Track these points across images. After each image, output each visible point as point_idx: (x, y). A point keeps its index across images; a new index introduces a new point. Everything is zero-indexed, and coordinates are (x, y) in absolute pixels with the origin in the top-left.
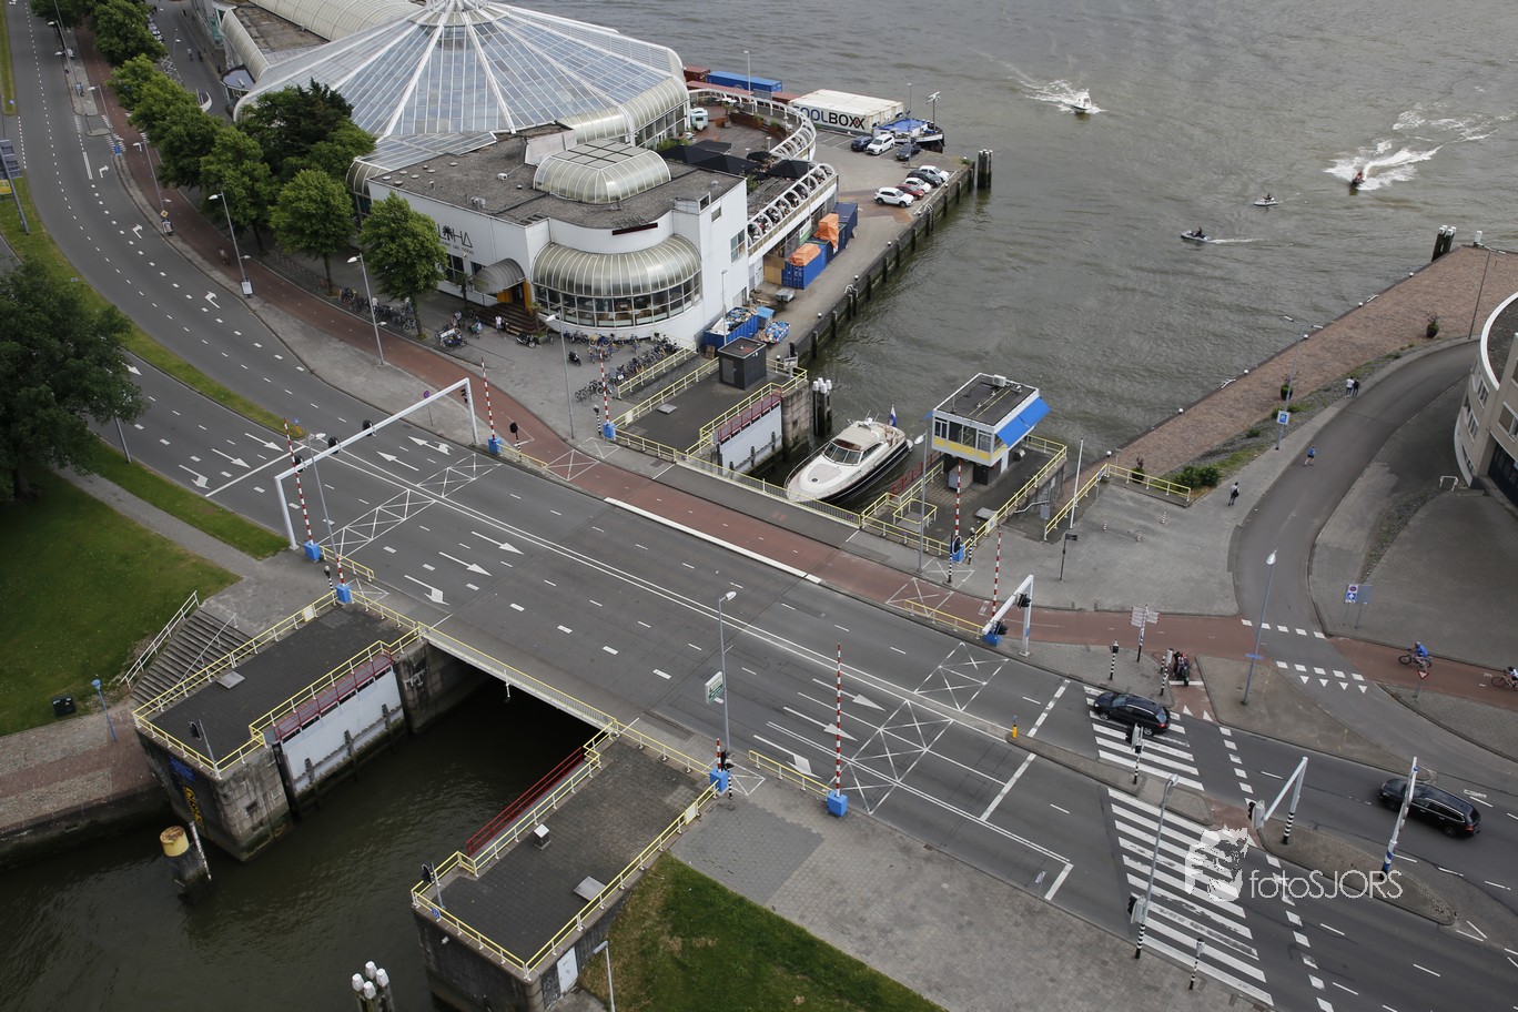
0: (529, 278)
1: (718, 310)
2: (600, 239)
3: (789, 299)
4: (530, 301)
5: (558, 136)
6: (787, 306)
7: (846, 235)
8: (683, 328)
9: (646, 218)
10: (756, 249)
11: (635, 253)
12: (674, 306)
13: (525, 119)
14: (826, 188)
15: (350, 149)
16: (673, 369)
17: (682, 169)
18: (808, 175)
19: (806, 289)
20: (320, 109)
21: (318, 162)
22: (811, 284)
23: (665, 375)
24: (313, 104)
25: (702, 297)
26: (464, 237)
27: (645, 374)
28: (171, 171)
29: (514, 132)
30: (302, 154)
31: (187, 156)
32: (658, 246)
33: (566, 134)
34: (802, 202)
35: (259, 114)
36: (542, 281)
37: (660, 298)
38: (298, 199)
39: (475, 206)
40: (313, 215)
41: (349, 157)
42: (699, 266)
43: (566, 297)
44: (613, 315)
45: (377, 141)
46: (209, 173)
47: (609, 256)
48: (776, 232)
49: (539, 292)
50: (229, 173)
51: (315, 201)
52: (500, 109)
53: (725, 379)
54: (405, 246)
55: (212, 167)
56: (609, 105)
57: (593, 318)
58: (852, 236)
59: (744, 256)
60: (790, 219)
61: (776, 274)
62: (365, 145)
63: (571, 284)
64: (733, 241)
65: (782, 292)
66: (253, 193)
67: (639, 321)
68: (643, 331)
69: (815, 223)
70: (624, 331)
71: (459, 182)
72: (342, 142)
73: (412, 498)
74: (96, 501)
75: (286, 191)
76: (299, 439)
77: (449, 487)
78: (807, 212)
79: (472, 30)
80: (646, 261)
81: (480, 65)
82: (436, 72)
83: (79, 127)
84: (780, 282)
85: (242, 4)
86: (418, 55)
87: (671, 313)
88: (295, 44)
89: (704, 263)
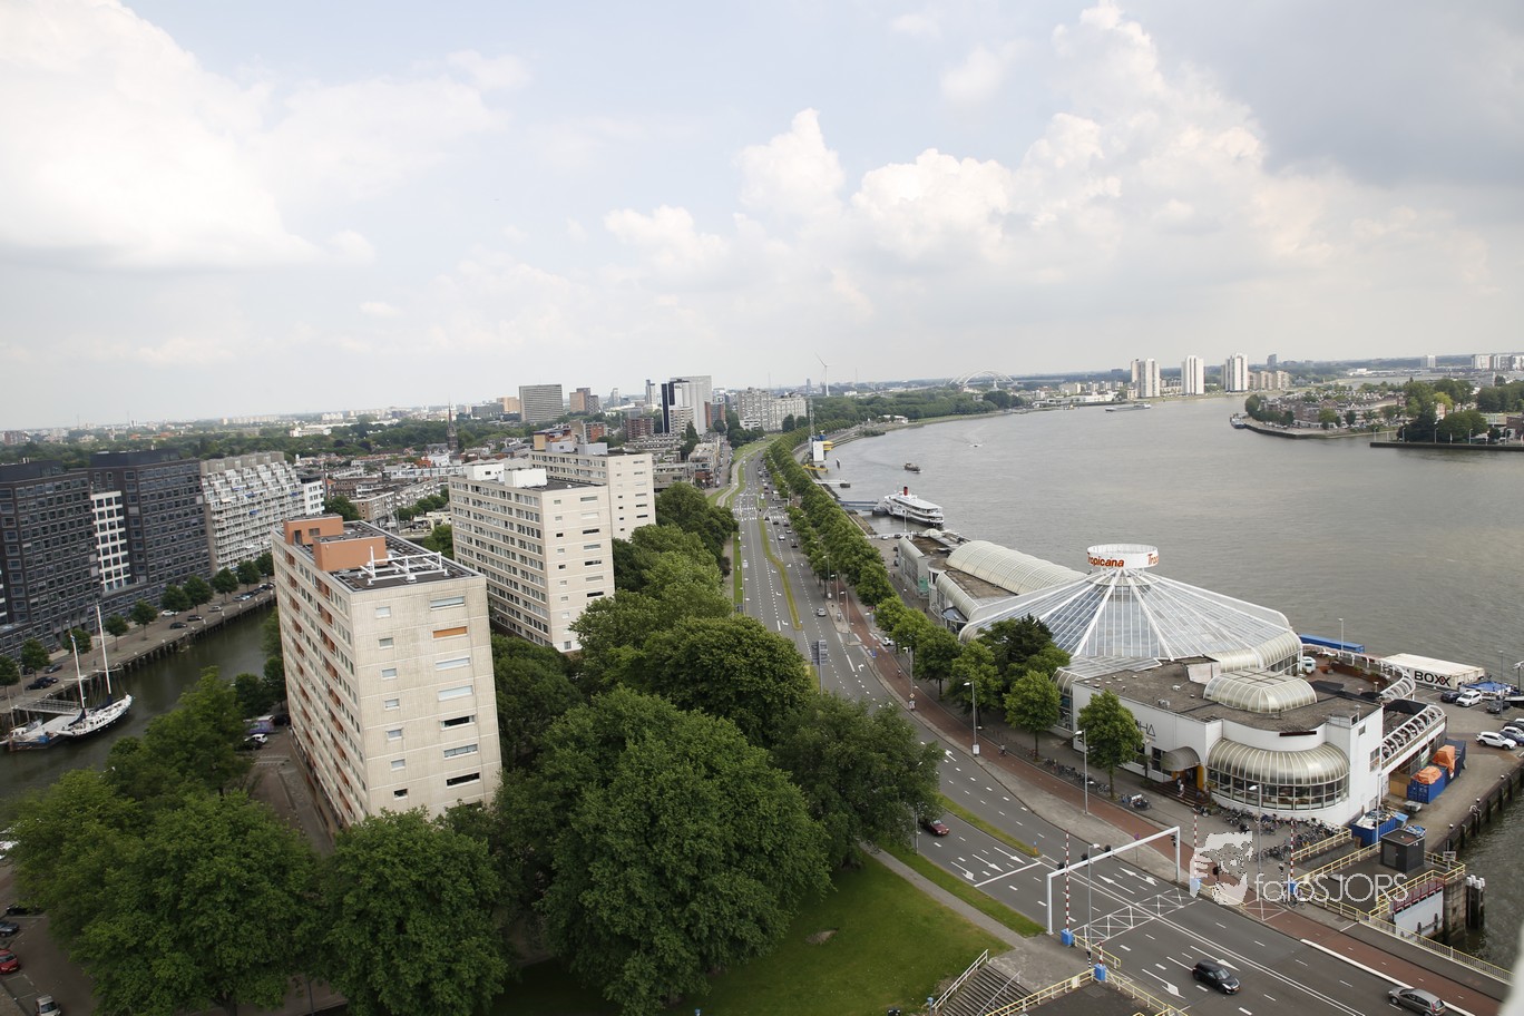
0: (1204, 762)
1: (1359, 810)
2: (1269, 739)
3: (1418, 809)
4: (1202, 781)
5: (1207, 666)
6: (1418, 815)
7: (1459, 765)
8: (1335, 816)
9: (1303, 727)
10: (1387, 764)
11: (1297, 753)
12: (1328, 799)
13: (1180, 652)
14: (1437, 725)
15: (1056, 662)
16: (1332, 849)
17: (1327, 696)
18: (1422, 712)
19: (1431, 804)
20: (1035, 633)
22: (1435, 800)
23: (1327, 852)
24: (1030, 630)
25: (1348, 796)
26: (1149, 729)
27: (1309, 849)
28: (922, 668)
29: (1172, 660)
30: (1021, 662)
32: (1314, 749)
33: (1213, 663)
34: (1420, 733)
35: (991, 636)
36: (1216, 766)
37: (1317, 790)
38: (1028, 691)
39: (1160, 706)
40: (1037, 702)
41: (1054, 667)
42: (1348, 770)
43: (1235, 779)
44: (1274, 799)
45: (1071, 659)
46: (959, 669)
47: (1275, 752)
48: (1401, 753)
49: (1212, 775)
50: (972, 670)
51: (1039, 693)
52: (1161, 645)
53: (1385, 862)
54: (1115, 728)
55: (961, 666)
56: (1244, 648)
57: (1258, 800)
58: (1464, 768)
59: (1378, 770)
60: (1411, 745)
61: (1402, 788)
62: (1064, 660)
63: (1239, 772)
64: (1372, 754)
65: (1410, 803)
66: (986, 685)
67: (1298, 807)
68: (1302, 814)
69: (1432, 752)
70: (1284, 813)
71: (1143, 689)
72: (1048, 656)
73: (1135, 913)
74: (899, 877)
75: (1019, 684)
76: (1035, 857)
77: (1163, 911)
78: (1424, 742)
79: (1136, 590)
80: (1306, 760)
81: (1143, 613)
82: (1110, 616)
83: (841, 640)
84: (1405, 795)
85: (949, 570)
86: (1096, 605)
87: (1325, 804)
88: (993, 595)
89: (1351, 769)
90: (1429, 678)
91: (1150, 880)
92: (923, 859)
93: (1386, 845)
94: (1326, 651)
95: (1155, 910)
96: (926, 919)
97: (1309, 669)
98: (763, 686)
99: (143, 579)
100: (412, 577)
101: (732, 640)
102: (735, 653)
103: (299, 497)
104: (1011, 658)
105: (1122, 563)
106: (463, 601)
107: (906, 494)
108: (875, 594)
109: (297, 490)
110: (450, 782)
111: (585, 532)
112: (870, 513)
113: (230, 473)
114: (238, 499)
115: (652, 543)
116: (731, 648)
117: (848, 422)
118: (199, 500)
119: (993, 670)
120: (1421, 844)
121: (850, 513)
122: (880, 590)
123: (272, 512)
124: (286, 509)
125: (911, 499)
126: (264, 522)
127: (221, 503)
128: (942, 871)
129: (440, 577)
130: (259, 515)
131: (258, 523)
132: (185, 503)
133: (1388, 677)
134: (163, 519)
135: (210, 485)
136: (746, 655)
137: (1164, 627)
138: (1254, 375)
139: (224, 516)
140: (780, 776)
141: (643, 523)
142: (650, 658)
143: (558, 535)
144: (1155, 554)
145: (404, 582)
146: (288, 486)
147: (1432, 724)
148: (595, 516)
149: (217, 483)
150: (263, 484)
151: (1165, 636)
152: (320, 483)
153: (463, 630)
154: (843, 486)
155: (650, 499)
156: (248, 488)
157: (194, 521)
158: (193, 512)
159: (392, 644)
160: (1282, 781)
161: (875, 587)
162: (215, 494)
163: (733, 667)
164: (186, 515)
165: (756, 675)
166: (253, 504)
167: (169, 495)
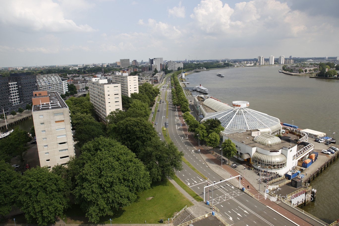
0: (252, 157)
1: (289, 170)
2: (267, 152)
3: (304, 170)
4: (251, 161)
5: (257, 132)
6: (303, 171)
7: (316, 158)
8: (282, 172)
9: (277, 150)
10: (297, 158)
11: (274, 156)
12: (281, 167)
13: (251, 128)
14: (312, 148)
15: (221, 130)
16: (280, 180)
17: (284, 141)
18: (308, 145)
19: (307, 168)
20: (216, 123)
21: (215, 131)
22: (308, 167)
24: (215, 122)
25: (286, 166)
26: (239, 148)
27: (274, 180)
28: (190, 130)
29: (249, 130)
30: (212, 129)
31: (193, 127)
32: (278, 155)
33: (259, 131)
34: (307, 151)
35: (206, 123)
36: (254, 158)
37: (278, 165)
38: (212, 137)
39: (242, 143)
40: (214, 140)
41: (220, 131)
42: (286, 161)
43: (258, 162)
44: (267, 167)
45: (225, 129)
46: (197, 131)
47: (268, 156)
48: (301, 156)
50: (200, 131)
51: (214, 138)
52: (247, 126)
53: (292, 185)
54: (230, 148)
56: (267, 127)
57: (263, 167)
58: (317, 159)
59: (295, 160)
60: (304, 154)
61: (301, 164)
62: (223, 129)
63: (260, 160)
64: (293, 156)
65: (302, 168)
66: (203, 135)
67: (273, 169)
68: (274, 171)
69: (310, 155)
70: (269, 171)
71: (240, 138)
72: (219, 128)
73: (227, 196)
74: (172, 183)
75: (210, 136)
76: (206, 180)
77: (234, 196)
78: (308, 153)
79: (243, 112)
80: (276, 158)
81: (244, 118)
82: (236, 118)
83: (176, 121)
84: (301, 166)
85: (203, 105)
86: (233, 115)
87: (280, 169)
88: (211, 112)
89: (287, 160)
90: (312, 135)
91: (233, 187)
92: (179, 179)
93: (292, 181)
94: (288, 128)
95: (232, 196)
96: (175, 196)
97: (283, 133)
98: (143, 135)
99: (23, 102)
100: (50, 108)
101: (136, 124)
102: (137, 127)
103: (61, 84)
104: (210, 129)
105: (240, 106)
106: (63, 113)
107: (200, 86)
108: (185, 110)
109: (61, 82)
110: (61, 158)
111: (115, 95)
112: (192, 90)
113: (44, 78)
114: (46, 84)
115: (135, 97)
116: (135, 126)
117: (192, 69)
118: (36, 84)
119: (205, 131)
120: (301, 181)
122: (186, 110)
123: (55, 87)
124: (58, 86)
125: (202, 87)
126: (53, 89)
127: (42, 85)
128: (182, 183)
129: (59, 107)
130: (51, 88)
131: (51, 90)
132: (33, 85)
133: (302, 135)
134: (27, 89)
135: (39, 81)
136: (139, 128)
137: (248, 121)
138: (286, 60)
139: (43, 88)
140: (137, 160)
141: (135, 92)
142: (118, 127)
143: (108, 95)
144: (248, 104)
145: (48, 109)
146: (59, 81)
147: (310, 148)
148: (118, 91)
149: (41, 81)
150: (53, 81)
151: (248, 124)
152: (67, 81)
153: (63, 121)
154: (188, 84)
155: (137, 86)
156: (49, 82)
157: (35, 89)
158: (35, 87)
159: (44, 124)
160: (269, 162)
161: (185, 109)
162: (40, 83)
163: (136, 131)
164: (33, 88)
165: (141, 133)
166: (50, 85)
167: (28, 83)
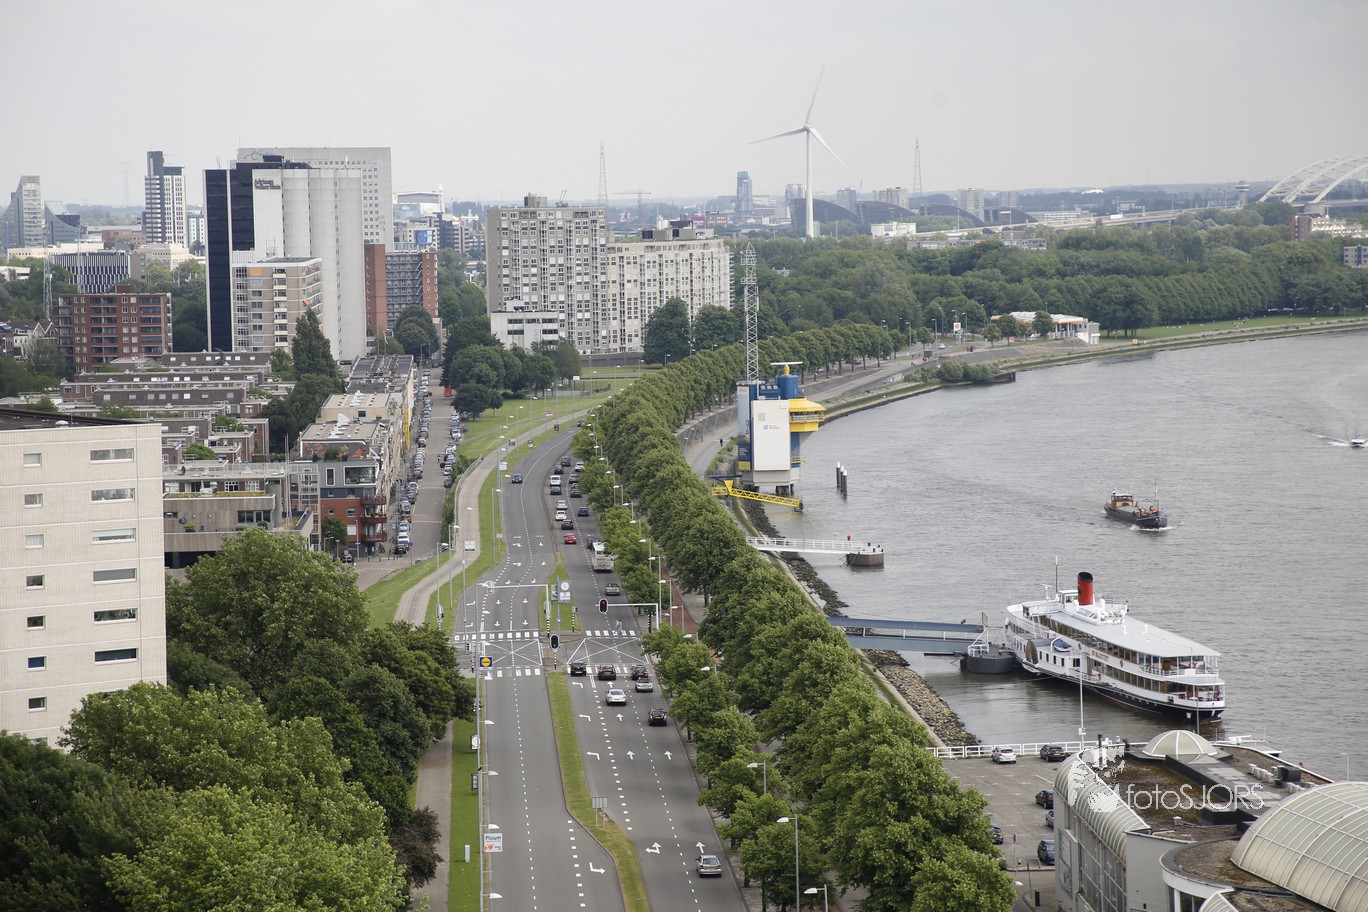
85: (1245, 885)
107: (1084, 597)
115: (149, 753)
121: (881, 661)
125: (1106, 619)
141: (118, 678)
154: (857, 563)
155: (150, 593)
